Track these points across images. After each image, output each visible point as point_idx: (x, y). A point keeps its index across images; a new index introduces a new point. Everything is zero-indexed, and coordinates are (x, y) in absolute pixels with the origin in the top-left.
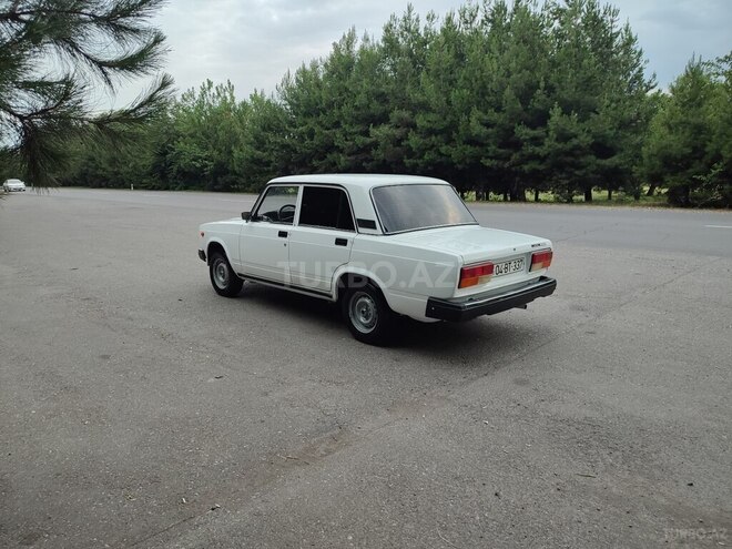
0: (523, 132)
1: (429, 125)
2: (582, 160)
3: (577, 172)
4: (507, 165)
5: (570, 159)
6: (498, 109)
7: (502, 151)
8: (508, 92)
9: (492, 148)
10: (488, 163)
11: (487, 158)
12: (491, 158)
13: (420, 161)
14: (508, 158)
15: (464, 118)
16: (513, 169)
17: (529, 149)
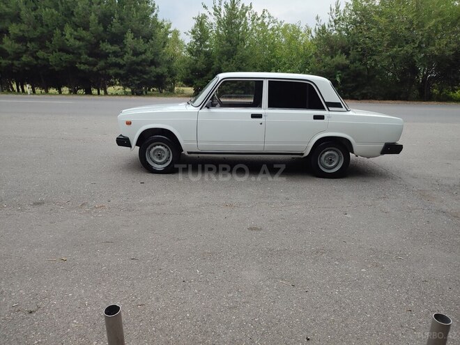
0: (107, 47)
1: (21, 34)
2: (147, 69)
3: (145, 76)
4: (95, 69)
5: (140, 68)
6: (86, 28)
7: (91, 59)
8: (92, 17)
9: (84, 57)
10: (83, 67)
11: (80, 63)
12: (84, 64)
13: (16, 63)
14: (95, 65)
15: (58, 31)
16: (100, 72)
17: (113, 59)
